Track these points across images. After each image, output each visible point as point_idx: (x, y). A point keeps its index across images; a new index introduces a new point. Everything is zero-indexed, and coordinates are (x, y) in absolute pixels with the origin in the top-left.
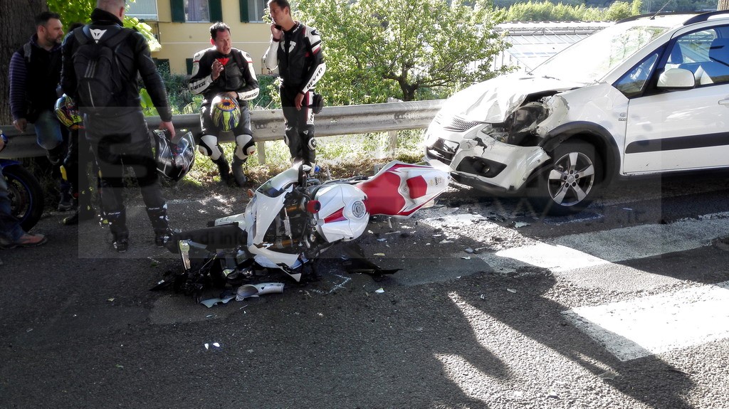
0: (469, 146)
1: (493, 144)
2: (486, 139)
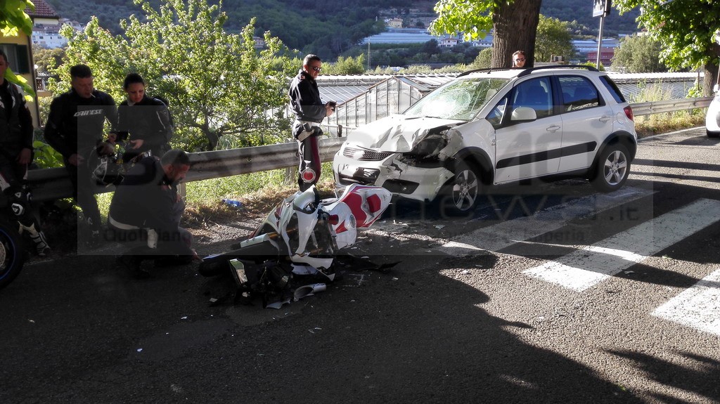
0: (389, 170)
1: (406, 169)
2: (402, 166)
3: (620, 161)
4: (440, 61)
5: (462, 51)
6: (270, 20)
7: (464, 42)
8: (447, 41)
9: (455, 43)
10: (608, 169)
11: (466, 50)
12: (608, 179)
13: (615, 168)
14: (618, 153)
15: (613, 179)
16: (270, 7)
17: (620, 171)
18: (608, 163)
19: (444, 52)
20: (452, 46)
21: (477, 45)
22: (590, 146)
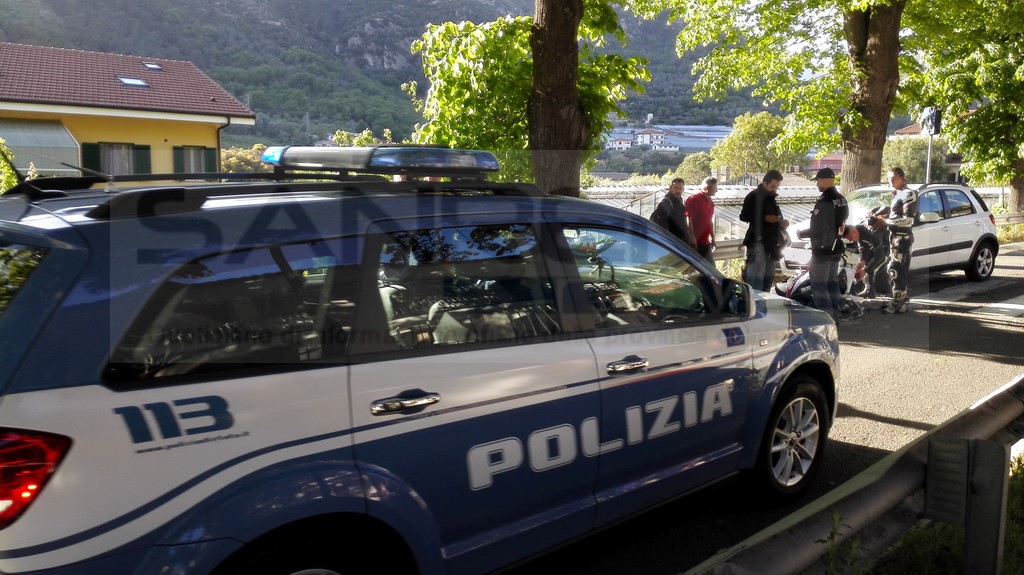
3: (988, 257)
4: (609, 169)
5: (639, 155)
6: (374, 111)
7: (640, 144)
8: (618, 143)
9: (629, 146)
10: (980, 262)
11: (645, 155)
12: (980, 271)
13: (985, 263)
14: (987, 251)
15: (984, 272)
16: (374, 93)
17: (988, 265)
18: (980, 258)
19: (614, 158)
20: (625, 149)
21: (658, 148)
22: (967, 245)
